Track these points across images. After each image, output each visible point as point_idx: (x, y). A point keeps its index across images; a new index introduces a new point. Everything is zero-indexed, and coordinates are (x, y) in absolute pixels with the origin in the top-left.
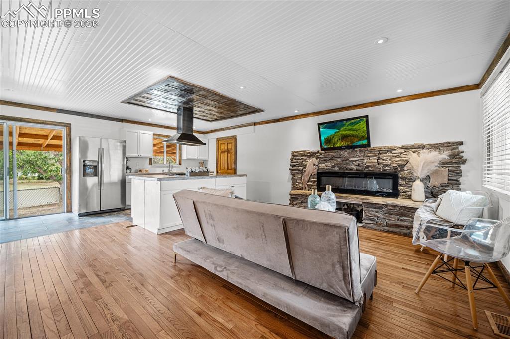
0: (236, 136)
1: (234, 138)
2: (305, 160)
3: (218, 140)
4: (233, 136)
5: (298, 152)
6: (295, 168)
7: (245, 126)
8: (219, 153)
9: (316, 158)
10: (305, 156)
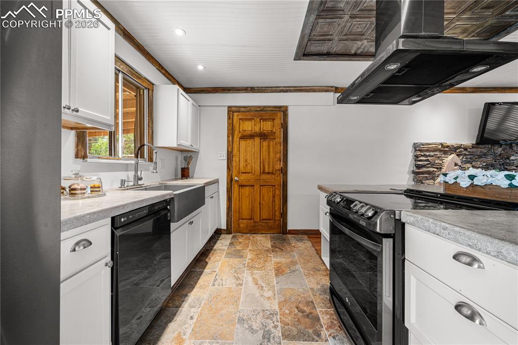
0: (287, 107)
1: (283, 111)
2: (439, 157)
3: (231, 110)
4: (280, 107)
5: (427, 144)
6: (424, 169)
7: (320, 91)
8: (236, 139)
9: (458, 155)
10: (440, 151)
